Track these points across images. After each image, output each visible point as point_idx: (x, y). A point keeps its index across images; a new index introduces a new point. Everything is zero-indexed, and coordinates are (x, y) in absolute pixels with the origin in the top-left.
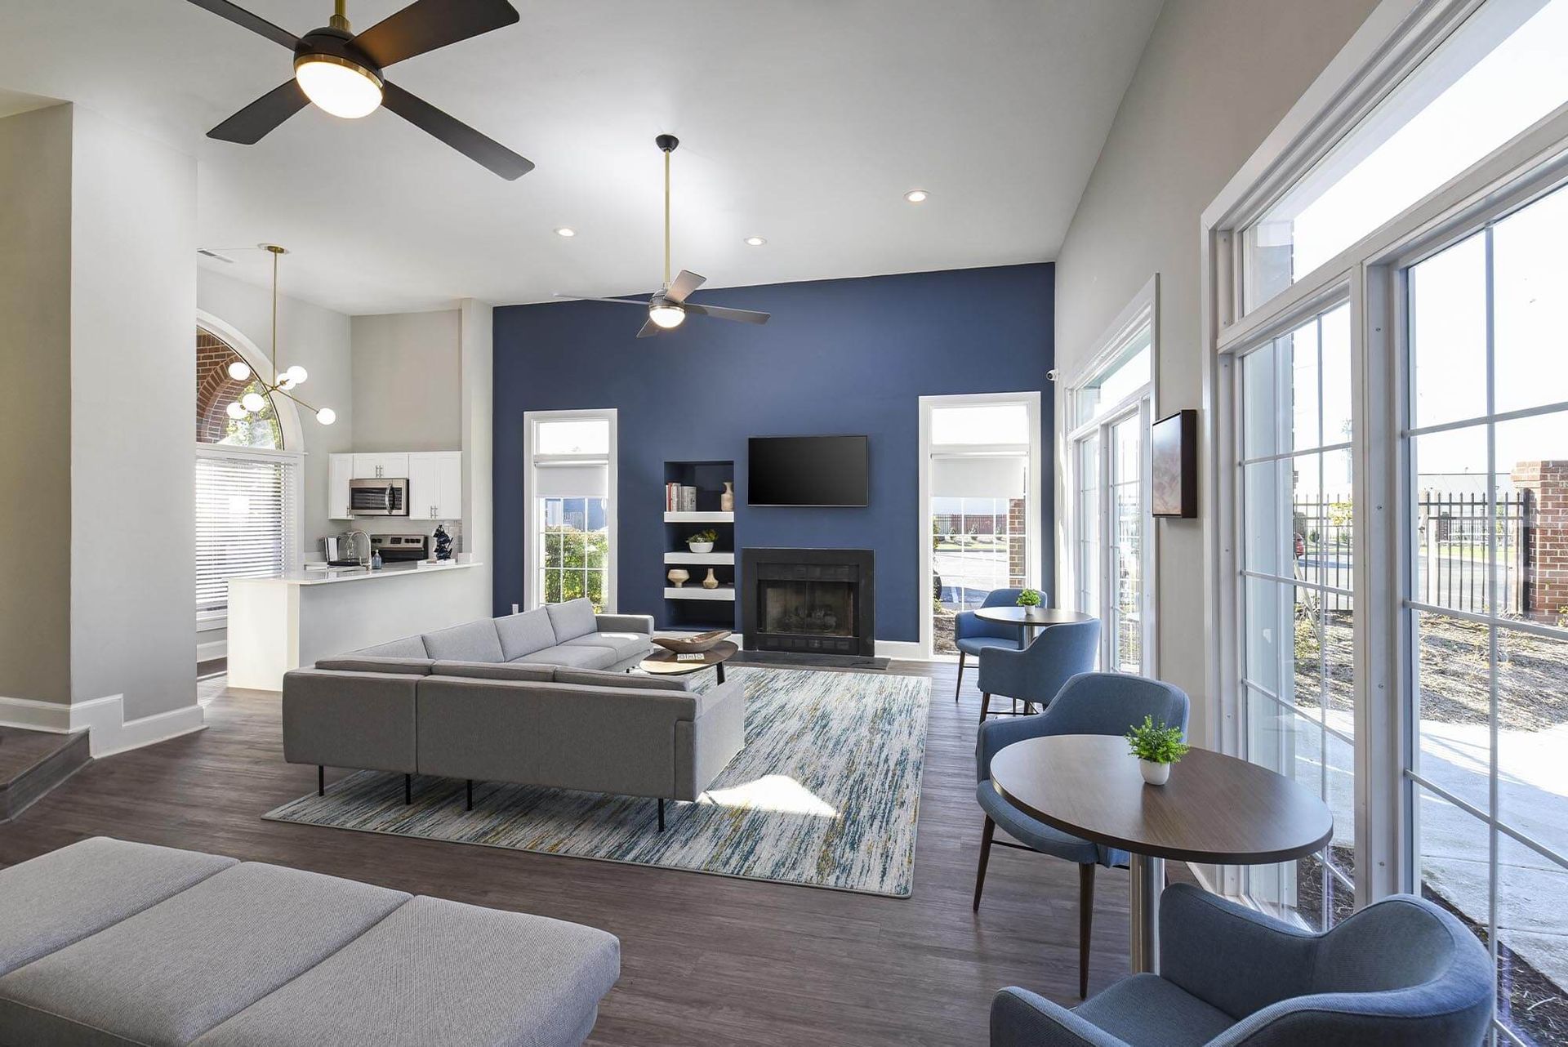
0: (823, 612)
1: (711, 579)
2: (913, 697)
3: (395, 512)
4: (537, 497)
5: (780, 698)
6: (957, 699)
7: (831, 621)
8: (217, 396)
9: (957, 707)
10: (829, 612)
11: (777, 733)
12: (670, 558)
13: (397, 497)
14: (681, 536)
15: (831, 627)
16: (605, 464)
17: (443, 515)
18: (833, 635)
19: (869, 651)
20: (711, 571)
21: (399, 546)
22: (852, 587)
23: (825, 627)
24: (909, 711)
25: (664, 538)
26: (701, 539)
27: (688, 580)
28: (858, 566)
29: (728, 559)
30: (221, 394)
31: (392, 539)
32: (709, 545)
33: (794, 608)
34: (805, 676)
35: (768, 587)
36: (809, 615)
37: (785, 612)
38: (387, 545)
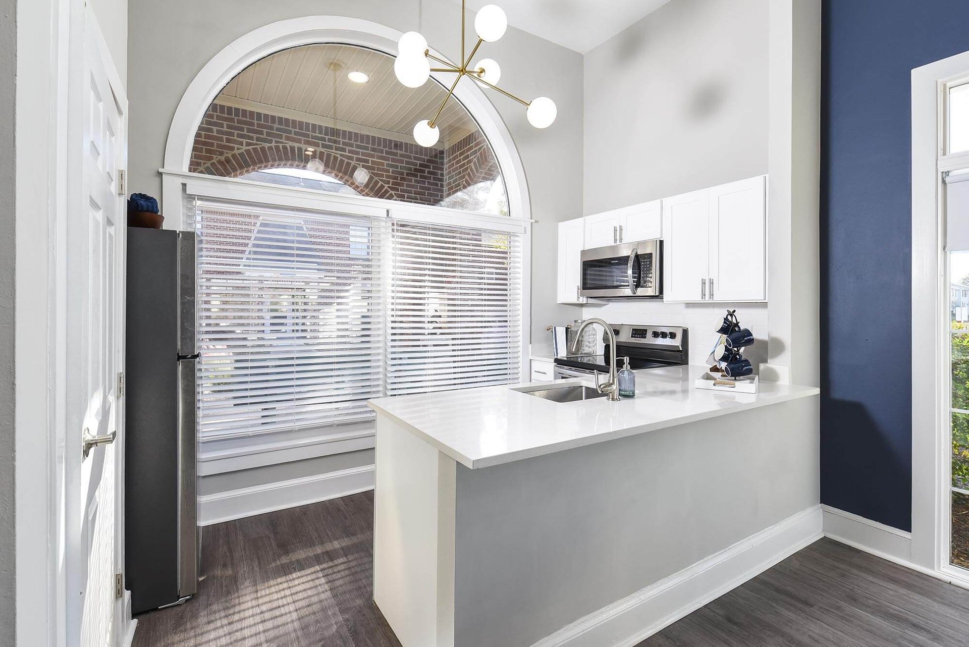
3: (640, 292)
21: (643, 340)
31: (634, 330)
38: (626, 338)
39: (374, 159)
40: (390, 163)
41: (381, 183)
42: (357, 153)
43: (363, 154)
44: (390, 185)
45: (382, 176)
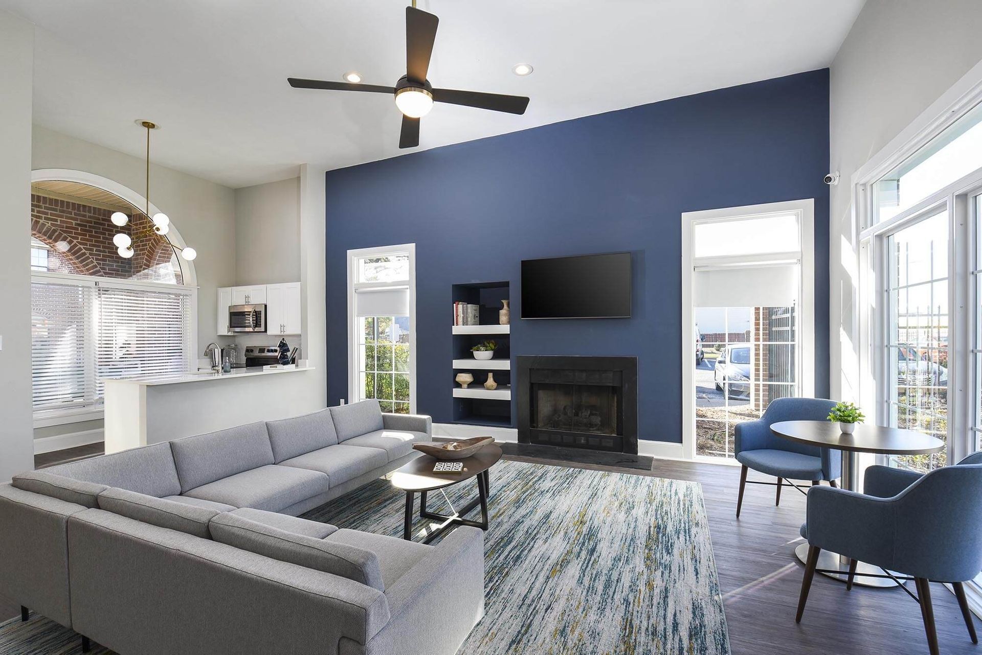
0: (589, 412)
1: (490, 381)
2: (688, 510)
3: (257, 329)
4: (358, 316)
5: (546, 504)
6: (738, 515)
7: (597, 420)
8: (158, 252)
9: (739, 526)
10: (594, 412)
11: (537, 559)
12: (457, 364)
13: (259, 318)
14: (467, 346)
15: (596, 425)
16: (407, 288)
17: (289, 331)
18: (599, 433)
19: (634, 449)
20: (490, 375)
21: (263, 354)
22: (615, 390)
23: (591, 425)
24: (687, 532)
25: (450, 347)
26: (482, 348)
27: (472, 382)
28: (622, 371)
29: (504, 365)
30: (160, 251)
31: (260, 349)
32: (489, 354)
33: (563, 407)
34: (572, 476)
35: (539, 389)
36: (577, 414)
37: (555, 411)
38: (256, 353)
39: (62, 219)
40: (79, 222)
41: (69, 238)
42: (47, 214)
43: (51, 214)
44: (79, 241)
45: (71, 233)
